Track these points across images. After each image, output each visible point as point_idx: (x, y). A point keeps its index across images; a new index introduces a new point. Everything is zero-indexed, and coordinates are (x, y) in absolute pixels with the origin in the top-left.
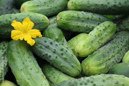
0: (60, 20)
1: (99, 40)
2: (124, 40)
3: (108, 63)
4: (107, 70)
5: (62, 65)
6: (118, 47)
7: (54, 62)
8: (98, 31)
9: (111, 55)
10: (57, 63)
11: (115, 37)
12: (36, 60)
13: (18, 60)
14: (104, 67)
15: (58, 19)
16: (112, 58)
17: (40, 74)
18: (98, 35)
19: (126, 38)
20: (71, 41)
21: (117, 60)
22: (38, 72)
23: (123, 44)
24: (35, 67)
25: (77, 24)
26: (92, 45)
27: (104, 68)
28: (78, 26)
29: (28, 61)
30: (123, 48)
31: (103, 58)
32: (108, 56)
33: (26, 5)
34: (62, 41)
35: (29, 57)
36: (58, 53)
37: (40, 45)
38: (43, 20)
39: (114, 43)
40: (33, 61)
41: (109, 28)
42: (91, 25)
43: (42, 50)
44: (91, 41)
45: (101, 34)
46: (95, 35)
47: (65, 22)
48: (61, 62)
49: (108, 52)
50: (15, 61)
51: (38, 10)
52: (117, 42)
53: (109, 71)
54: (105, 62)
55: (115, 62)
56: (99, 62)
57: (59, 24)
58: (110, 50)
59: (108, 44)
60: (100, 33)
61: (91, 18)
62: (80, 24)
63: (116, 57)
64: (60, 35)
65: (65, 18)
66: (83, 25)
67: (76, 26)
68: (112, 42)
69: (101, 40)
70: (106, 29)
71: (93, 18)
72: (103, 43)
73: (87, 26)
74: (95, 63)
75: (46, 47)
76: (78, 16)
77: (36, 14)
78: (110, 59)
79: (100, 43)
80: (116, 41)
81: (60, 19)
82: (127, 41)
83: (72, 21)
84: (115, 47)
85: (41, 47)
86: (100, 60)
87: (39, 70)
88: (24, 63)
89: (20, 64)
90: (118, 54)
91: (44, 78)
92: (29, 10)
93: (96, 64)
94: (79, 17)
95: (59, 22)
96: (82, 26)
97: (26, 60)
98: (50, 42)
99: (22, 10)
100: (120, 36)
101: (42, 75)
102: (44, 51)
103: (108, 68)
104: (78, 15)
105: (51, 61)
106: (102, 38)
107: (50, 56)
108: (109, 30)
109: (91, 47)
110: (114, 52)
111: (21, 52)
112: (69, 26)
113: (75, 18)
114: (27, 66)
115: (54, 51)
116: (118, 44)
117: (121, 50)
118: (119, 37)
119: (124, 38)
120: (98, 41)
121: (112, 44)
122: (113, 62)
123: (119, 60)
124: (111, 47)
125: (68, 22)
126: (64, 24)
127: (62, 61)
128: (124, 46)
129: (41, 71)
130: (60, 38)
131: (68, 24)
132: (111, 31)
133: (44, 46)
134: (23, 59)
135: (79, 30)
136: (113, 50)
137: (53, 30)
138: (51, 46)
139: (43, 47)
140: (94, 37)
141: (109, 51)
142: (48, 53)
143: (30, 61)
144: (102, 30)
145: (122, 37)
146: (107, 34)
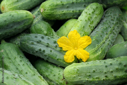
0: (44, 12)
1: (90, 24)
2: (114, 18)
3: (103, 47)
4: (104, 55)
5: (58, 58)
6: (110, 27)
7: (50, 57)
8: (87, 15)
9: (105, 38)
10: (52, 57)
11: (105, 16)
12: (29, 61)
13: (11, 66)
14: (100, 52)
15: (41, 11)
16: (106, 40)
17: (36, 76)
18: (88, 19)
19: (116, 15)
20: (60, 30)
21: (112, 41)
22: (34, 74)
23: (115, 23)
24: (29, 69)
25: (63, 12)
26: (84, 31)
27: (100, 54)
28: (64, 14)
29: (21, 65)
30: (115, 27)
31: (97, 44)
32: (102, 40)
33: (5, 4)
34: (52, 34)
35: (21, 61)
36: (52, 46)
37: (31, 42)
38: (26, 16)
39: (105, 24)
40: (27, 64)
41: (97, 10)
42: (77, 9)
43: (34, 46)
44: (83, 26)
45: (91, 17)
46: (86, 19)
47: (50, 13)
48: (57, 56)
49: (101, 36)
50: (7, 68)
51: (18, 6)
52: (108, 22)
53: (106, 55)
54: (101, 47)
55: (111, 44)
56: (95, 49)
57: (44, 16)
58: (103, 32)
59: (99, 26)
60: (89, 17)
61: (76, 2)
62: (65, 11)
63: (110, 39)
64: (48, 28)
65: (49, 8)
66: (69, 11)
67: (62, 14)
68: (102, 23)
69: (92, 24)
70: (94, 11)
71: (77, 2)
72: (94, 27)
73: (73, 11)
74: (90, 51)
75: (38, 42)
76: (61, 4)
77: (17, 12)
78: (105, 42)
79: (91, 27)
80: (106, 21)
81: (44, 10)
82: (117, 18)
83: (56, 10)
84: (107, 28)
85: (32, 44)
86: (95, 47)
87: (34, 72)
88: (17, 69)
89: (14, 70)
90: (111, 35)
91: (42, 80)
92: (9, 8)
93: (91, 53)
94: (63, 4)
95: (44, 14)
96: (68, 13)
97: (19, 64)
98: (41, 36)
99: (2, 9)
100: (109, 14)
101: (39, 77)
102: (37, 46)
103: (104, 53)
104: (61, 2)
105: (46, 56)
106: (93, 22)
107: (44, 51)
108: (97, 12)
109: (84, 33)
110: (107, 34)
111: (12, 57)
112: (55, 16)
113: (59, 6)
114: (22, 71)
115: (47, 45)
116: (109, 24)
117: (114, 29)
118: (108, 16)
119: (114, 15)
120: (89, 26)
121: (103, 25)
122: (108, 44)
123: (114, 40)
124: (102, 29)
125: (53, 12)
126: (50, 15)
127: (57, 54)
128: (115, 24)
129: (37, 73)
130: (49, 33)
131: (53, 14)
132: (99, 12)
133: (35, 41)
134: (16, 64)
135: (66, 17)
136: (106, 32)
137: (39, 25)
138: (42, 40)
139: (35, 43)
140: (85, 22)
141: (101, 34)
142: (41, 48)
143: (23, 65)
144: (91, 13)
145: (112, 15)
146: (97, 16)
